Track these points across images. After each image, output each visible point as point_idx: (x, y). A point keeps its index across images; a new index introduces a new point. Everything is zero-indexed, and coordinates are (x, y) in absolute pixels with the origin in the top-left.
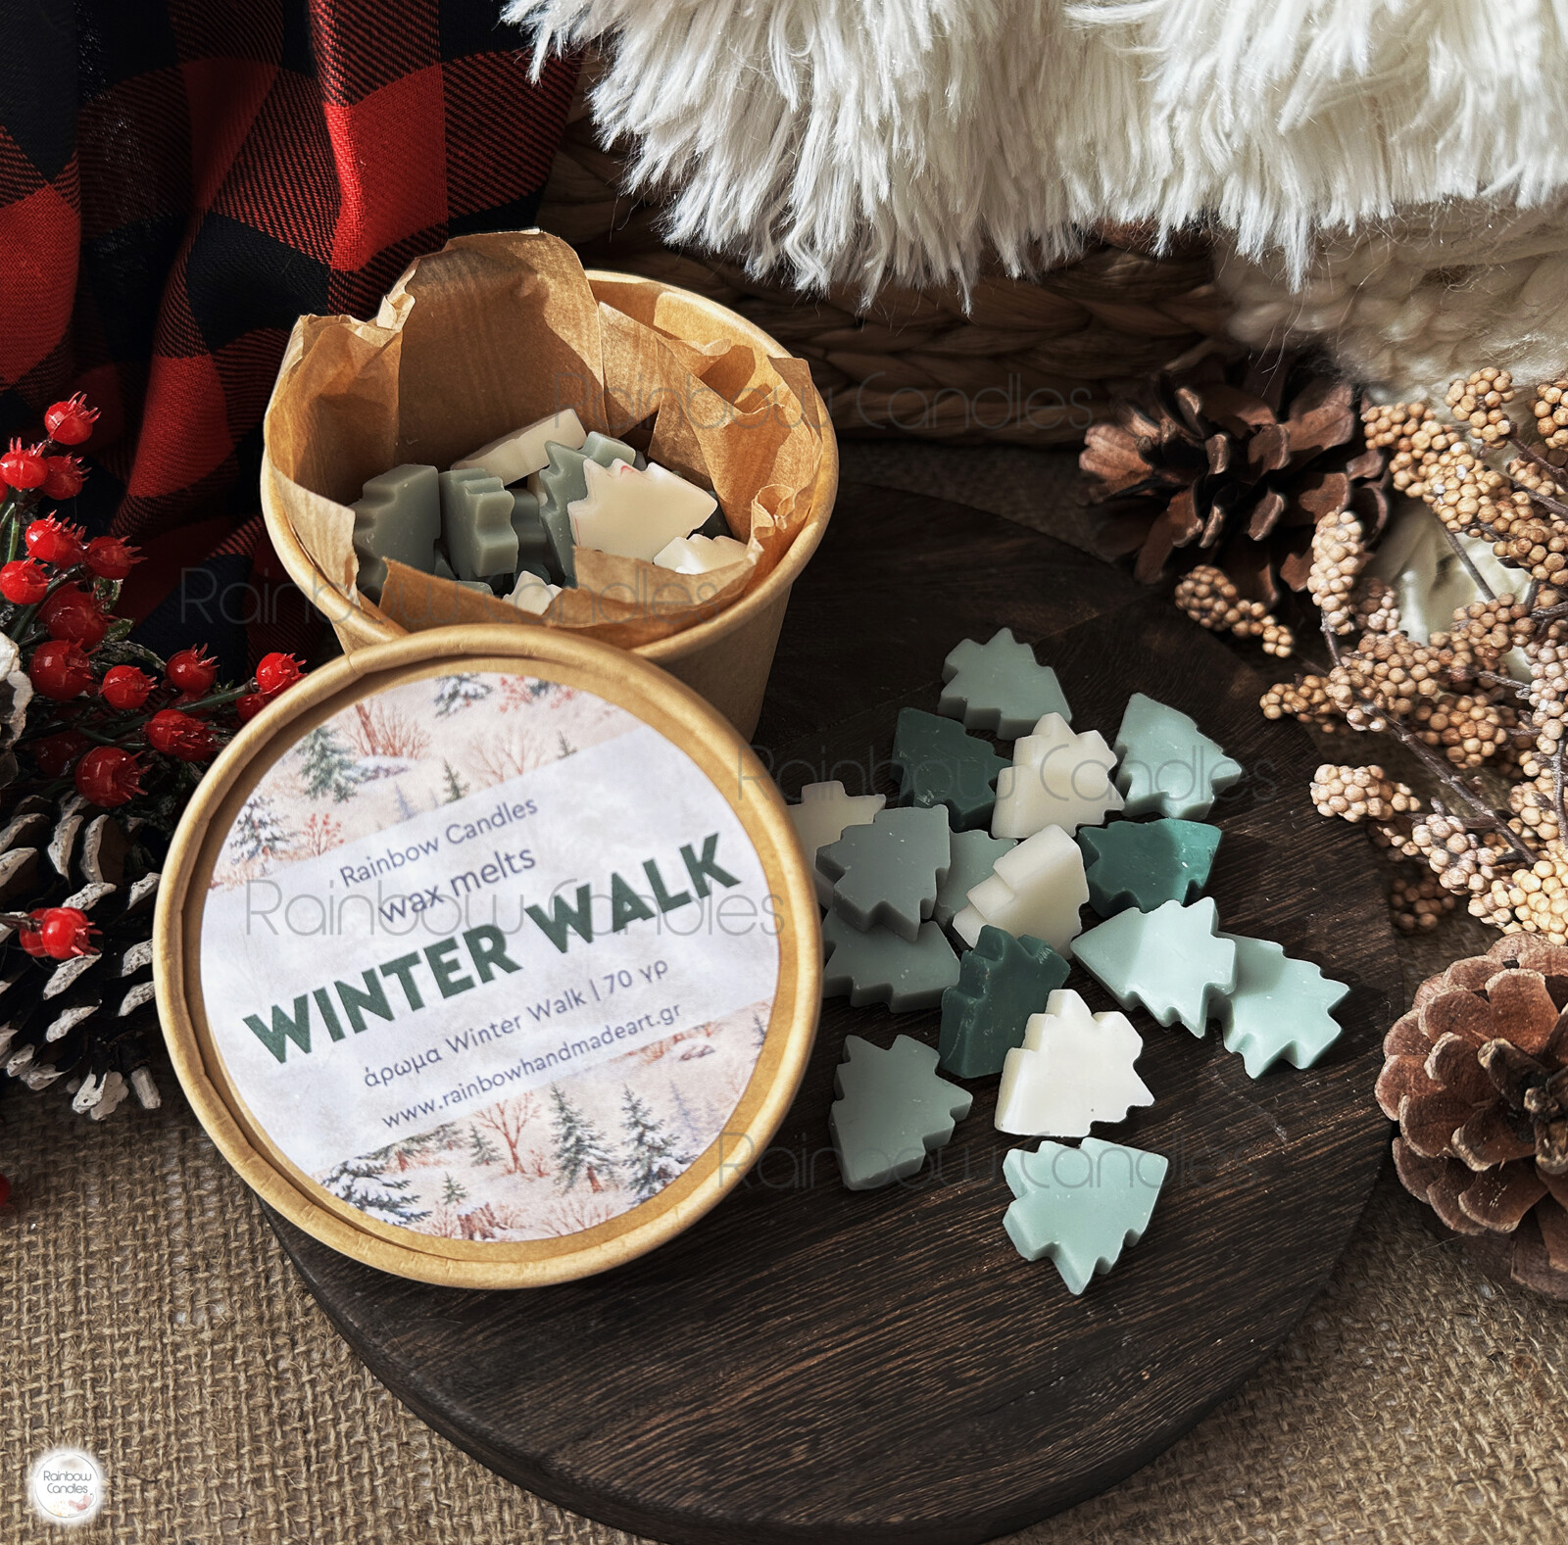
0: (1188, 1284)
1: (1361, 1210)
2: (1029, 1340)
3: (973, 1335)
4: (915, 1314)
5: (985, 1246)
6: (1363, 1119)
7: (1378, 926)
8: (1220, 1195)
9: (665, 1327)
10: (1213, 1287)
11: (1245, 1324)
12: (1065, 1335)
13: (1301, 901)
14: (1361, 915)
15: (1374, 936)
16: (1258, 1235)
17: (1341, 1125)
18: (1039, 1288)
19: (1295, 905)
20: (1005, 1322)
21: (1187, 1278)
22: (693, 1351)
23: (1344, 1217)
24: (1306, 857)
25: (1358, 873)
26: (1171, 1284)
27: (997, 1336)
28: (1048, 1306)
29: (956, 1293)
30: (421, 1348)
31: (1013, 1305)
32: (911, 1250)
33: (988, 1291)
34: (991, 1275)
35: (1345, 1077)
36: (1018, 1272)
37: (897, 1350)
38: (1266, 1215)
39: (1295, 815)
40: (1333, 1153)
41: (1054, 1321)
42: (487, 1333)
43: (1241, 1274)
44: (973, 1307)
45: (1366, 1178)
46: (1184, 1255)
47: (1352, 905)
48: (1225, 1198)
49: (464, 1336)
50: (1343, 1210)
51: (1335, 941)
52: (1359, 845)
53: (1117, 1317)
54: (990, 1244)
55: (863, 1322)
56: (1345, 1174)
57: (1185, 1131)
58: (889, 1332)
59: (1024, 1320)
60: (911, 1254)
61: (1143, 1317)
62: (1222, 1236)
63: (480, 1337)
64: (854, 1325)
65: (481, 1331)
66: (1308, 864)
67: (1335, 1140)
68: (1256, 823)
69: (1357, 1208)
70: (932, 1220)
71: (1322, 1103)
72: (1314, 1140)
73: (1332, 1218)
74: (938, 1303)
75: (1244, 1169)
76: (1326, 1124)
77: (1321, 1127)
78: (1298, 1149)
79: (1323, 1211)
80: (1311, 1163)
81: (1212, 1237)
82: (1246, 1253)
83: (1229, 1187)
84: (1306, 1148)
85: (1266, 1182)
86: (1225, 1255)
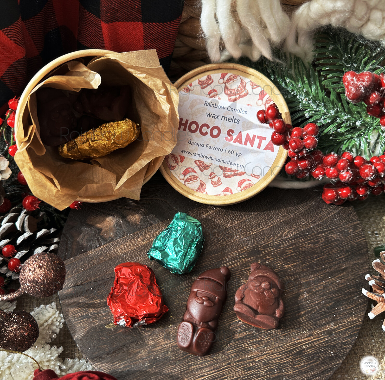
0: (303, 365)
2: (259, 377)
3: (244, 374)
4: (230, 368)
5: (250, 350)
6: (355, 321)
7: (365, 265)
8: (314, 340)
9: (165, 366)
10: (309, 366)
11: (316, 377)
12: (269, 376)
13: (346, 257)
14: (361, 261)
15: (364, 268)
16: (323, 352)
17: (348, 322)
18: (263, 363)
19: (344, 258)
20: (253, 371)
21: (302, 363)
23: (346, 349)
24: (348, 244)
25: (362, 249)
26: (298, 364)
27: (250, 375)
28: (265, 368)
29: (241, 362)
30: (103, 366)
31: (256, 367)
32: (231, 350)
33: (250, 362)
34: (251, 358)
35: (351, 308)
36: (258, 358)
37: (224, 377)
38: (326, 346)
39: (347, 231)
40: (346, 330)
41: (266, 372)
42: (120, 364)
43: (317, 363)
44: (245, 367)
45: (354, 338)
46: (302, 356)
47: (359, 259)
48: (315, 341)
49: (114, 364)
50: (347, 346)
51: (353, 269)
52: (363, 241)
53: (283, 372)
55: (216, 369)
56: (348, 336)
57: (306, 321)
58: (222, 372)
59: (258, 371)
60: (230, 351)
61: (290, 373)
62: (313, 352)
63: (118, 365)
64: (214, 369)
66: (349, 246)
67: (347, 326)
68: (336, 233)
69: (351, 346)
70: (237, 342)
71: (344, 316)
72: (341, 326)
73: (343, 349)
74: (236, 365)
75: (321, 333)
76: (345, 322)
77: (343, 322)
78: (336, 328)
79: (341, 347)
80: (339, 332)
81: (310, 352)
82: (319, 357)
83: (317, 338)
84: (338, 328)
85: (326, 337)
86: (313, 357)
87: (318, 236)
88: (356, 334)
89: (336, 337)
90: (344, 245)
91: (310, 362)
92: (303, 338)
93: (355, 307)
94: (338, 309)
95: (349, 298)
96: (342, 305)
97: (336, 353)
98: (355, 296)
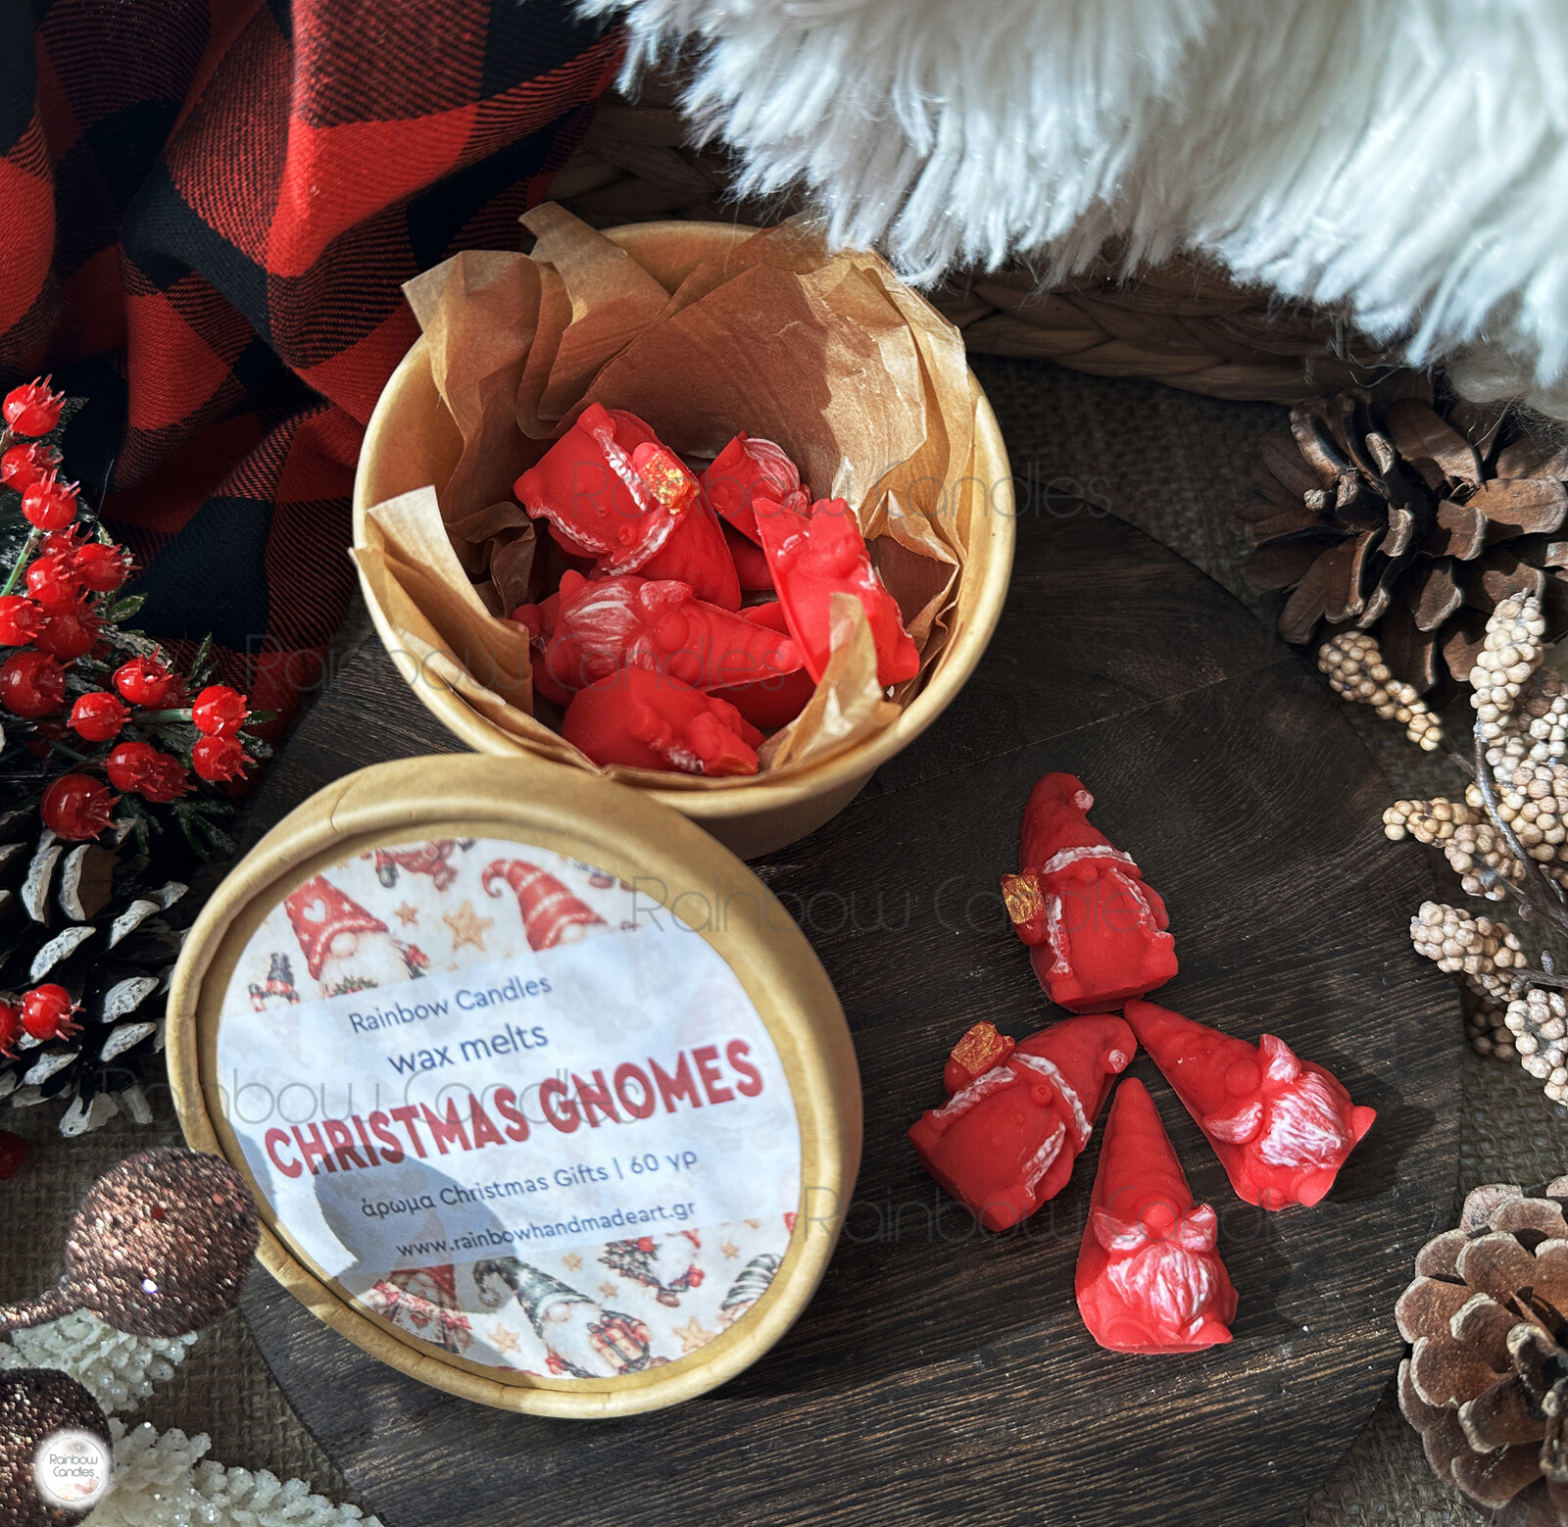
0: (1153, 1504)
1: (1349, 1444)
4: (871, 1499)
5: (955, 1436)
6: (1376, 1343)
7: (1447, 1116)
8: (1208, 1409)
9: (619, 1481)
10: (1177, 1511)
16: (1236, 1459)
17: (1351, 1346)
18: (1001, 1488)
21: (1153, 1498)
22: (643, 1510)
23: (1329, 1451)
24: (1388, 1022)
25: (1440, 1049)
26: (1134, 1502)
28: (1007, 1509)
29: (917, 1482)
30: (376, 1468)
31: (972, 1503)
32: (881, 1430)
33: (949, 1484)
34: (955, 1468)
36: (983, 1468)
38: (1249, 1438)
39: (1390, 967)
40: (1334, 1377)
43: (1209, 1500)
44: (930, 1500)
45: (1364, 1410)
46: (1154, 1472)
47: (1423, 1087)
48: (1212, 1414)
49: (419, 1462)
50: (1330, 1443)
52: (1449, 1014)
54: (961, 1434)
55: (818, 1502)
56: (1342, 1403)
58: (842, 1516)
60: (879, 1435)
62: (1199, 1455)
64: (809, 1503)
65: (437, 1459)
66: (1389, 1031)
67: (1341, 1363)
68: (1344, 973)
69: (1345, 1443)
70: (907, 1401)
71: (1337, 1319)
72: (1320, 1360)
73: (1318, 1450)
74: (896, 1492)
75: (1240, 1383)
76: (1337, 1342)
77: (1329, 1346)
78: (1300, 1368)
79: (1310, 1442)
80: (1309, 1385)
81: (1188, 1456)
82: (1220, 1478)
83: (1219, 1402)
84: (1308, 1369)
85: (1257, 1401)
86: (1196, 1479)
87: (1271, 982)
88: (1374, 1395)
89: (1294, 1403)
90: (1372, 1027)
91: (1184, 1496)
92: (1166, 1401)
93: (1382, 1287)
94: (1318, 1293)
95: (1364, 1251)
96: (1333, 1276)
97: (1285, 1467)
98: (1389, 1243)
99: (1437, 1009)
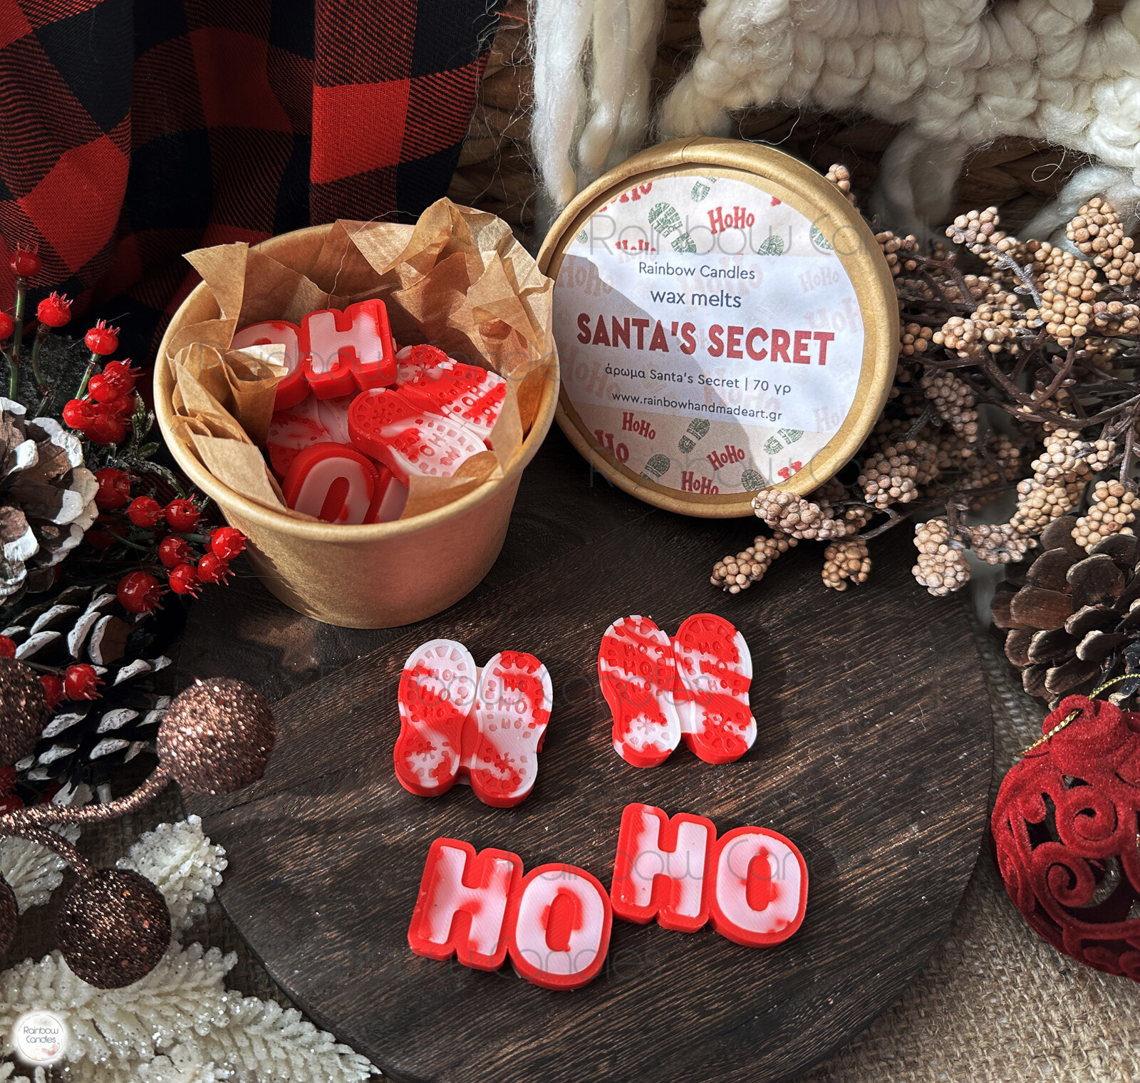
0: (856, 936)
1: (968, 878)
2: (752, 981)
3: (715, 979)
4: (676, 967)
6: (968, 814)
7: (974, 674)
8: (875, 872)
10: (873, 937)
11: (895, 962)
12: (777, 976)
13: (923, 658)
14: (961, 666)
15: (972, 681)
16: (901, 899)
17: (954, 818)
19: (918, 661)
20: (736, 969)
21: (855, 932)
22: (528, 1001)
23: (957, 884)
24: (924, 626)
25: (960, 635)
26: (845, 937)
27: (731, 979)
28: (764, 956)
29: (703, 950)
31: (741, 957)
35: (955, 784)
37: (665, 993)
38: (906, 884)
39: (916, 594)
40: (949, 838)
41: (768, 967)
43: (891, 927)
44: (714, 960)
45: (971, 855)
46: (852, 916)
47: (956, 659)
48: (879, 874)
50: (957, 878)
51: (945, 686)
52: (960, 615)
53: (810, 961)
56: (957, 853)
57: (850, 828)
58: (659, 980)
59: (748, 967)
61: (827, 961)
62: (877, 901)
65: (383, 994)
66: (926, 631)
67: (951, 830)
68: (890, 602)
69: (966, 876)
71: (941, 803)
72: (937, 830)
73: (949, 885)
74: (691, 958)
75: (891, 853)
76: (944, 818)
77: (941, 820)
78: (926, 837)
79: (944, 880)
80: (935, 846)
81: (870, 903)
82: (894, 912)
83: (881, 866)
84: (931, 836)
85: (905, 861)
86: (880, 915)
87: (848, 614)
88: (976, 844)
89: (928, 859)
90: (915, 630)
91: (874, 928)
92: (848, 871)
93: (964, 779)
94: (925, 790)
95: (947, 760)
96: (931, 778)
97: (933, 898)
98: (960, 753)
99: (951, 614)
